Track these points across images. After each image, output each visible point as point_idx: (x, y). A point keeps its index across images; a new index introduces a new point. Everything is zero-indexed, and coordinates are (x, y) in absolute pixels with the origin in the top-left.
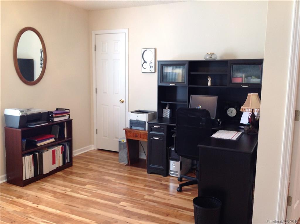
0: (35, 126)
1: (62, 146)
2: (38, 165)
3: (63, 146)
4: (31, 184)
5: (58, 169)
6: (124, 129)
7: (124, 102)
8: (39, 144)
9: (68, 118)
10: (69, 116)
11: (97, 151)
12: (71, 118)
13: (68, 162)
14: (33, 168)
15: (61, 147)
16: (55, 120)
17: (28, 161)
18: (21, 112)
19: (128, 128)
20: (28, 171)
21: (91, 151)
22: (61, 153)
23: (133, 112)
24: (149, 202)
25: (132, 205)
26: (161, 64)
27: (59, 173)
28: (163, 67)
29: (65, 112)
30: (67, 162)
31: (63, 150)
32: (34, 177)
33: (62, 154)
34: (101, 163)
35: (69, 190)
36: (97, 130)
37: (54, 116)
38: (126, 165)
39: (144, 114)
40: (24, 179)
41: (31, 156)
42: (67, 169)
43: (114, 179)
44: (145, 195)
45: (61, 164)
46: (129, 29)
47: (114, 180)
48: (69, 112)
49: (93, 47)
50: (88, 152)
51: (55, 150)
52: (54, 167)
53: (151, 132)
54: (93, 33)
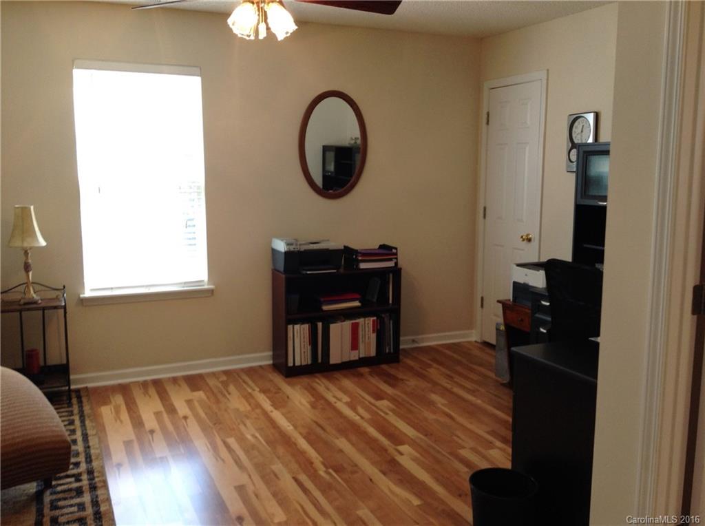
0: (308, 272)
1: (375, 318)
2: (319, 344)
3: (377, 318)
4: (302, 376)
5: (365, 362)
6: (499, 301)
7: (532, 243)
8: (325, 308)
9: (393, 265)
10: (395, 260)
11: (479, 345)
12: (399, 266)
13: (389, 353)
14: (309, 348)
15: (373, 321)
16: (363, 266)
17: (299, 334)
18: (288, 244)
19: (510, 300)
20: (299, 351)
21: (470, 342)
22: (373, 333)
23: (519, 265)
24: (455, 461)
25: (418, 455)
26: (585, 152)
27: (365, 370)
28: (587, 158)
29: (390, 252)
30: (387, 351)
31: (379, 327)
32: (311, 365)
33: (375, 335)
34: (459, 368)
35: (346, 399)
36: (482, 299)
37: (360, 258)
38: (503, 384)
39: (538, 271)
40: (290, 364)
41: (306, 327)
42: (384, 367)
43: (444, 401)
44: (464, 448)
45: (373, 353)
46: (548, 70)
47: (443, 405)
48: (396, 254)
49: (485, 117)
50: (459, 343)
51: (358, 324)
52: (354, 356)
53: (537, 315)
54: (486, 85)
